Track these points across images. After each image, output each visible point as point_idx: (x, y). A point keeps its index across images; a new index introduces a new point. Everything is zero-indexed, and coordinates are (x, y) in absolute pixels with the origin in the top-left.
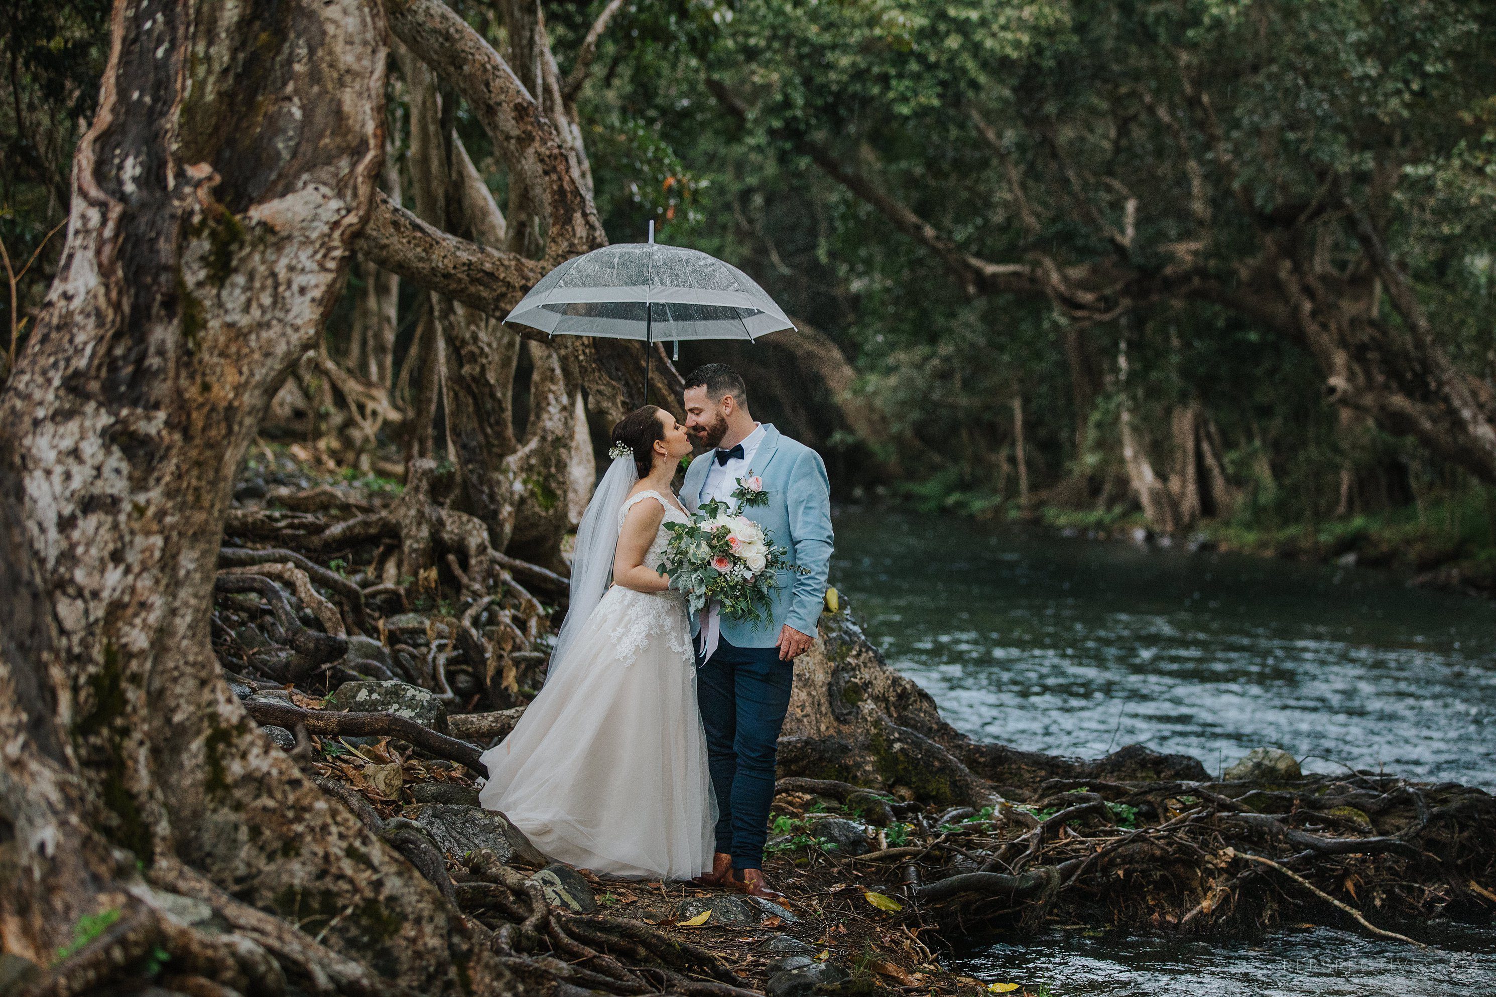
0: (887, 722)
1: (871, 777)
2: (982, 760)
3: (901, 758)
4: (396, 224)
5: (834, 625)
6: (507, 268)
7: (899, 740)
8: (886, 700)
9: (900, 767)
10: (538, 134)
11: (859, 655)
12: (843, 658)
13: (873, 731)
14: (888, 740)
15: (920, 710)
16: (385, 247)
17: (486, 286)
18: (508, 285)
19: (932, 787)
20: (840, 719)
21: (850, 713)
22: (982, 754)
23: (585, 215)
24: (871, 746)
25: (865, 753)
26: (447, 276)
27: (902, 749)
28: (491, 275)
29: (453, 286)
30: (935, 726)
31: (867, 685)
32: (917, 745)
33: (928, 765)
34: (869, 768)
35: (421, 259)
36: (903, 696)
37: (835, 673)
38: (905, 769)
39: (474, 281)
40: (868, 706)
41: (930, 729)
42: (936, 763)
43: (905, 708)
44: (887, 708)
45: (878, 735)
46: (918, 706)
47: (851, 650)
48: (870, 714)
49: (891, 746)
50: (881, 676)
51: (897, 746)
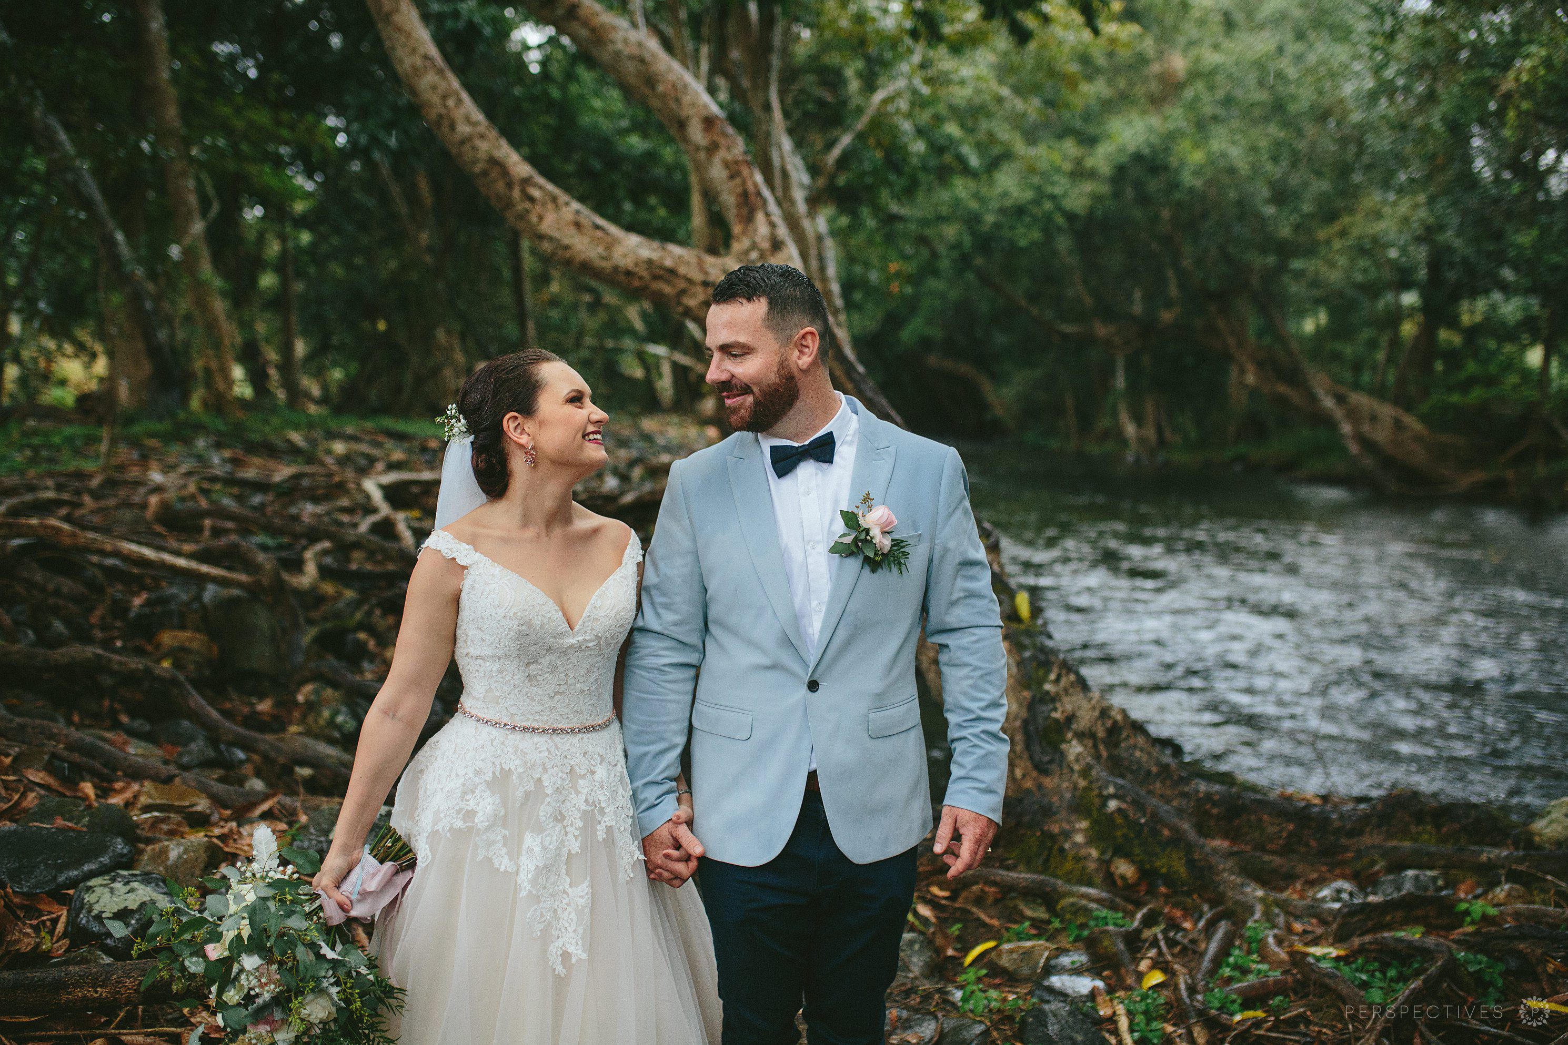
0: (1098, 771)
1: (1083, 852)
2: (1215, 811)
3: (1119, 820)
4: (578, 225)
5: (1026, 641)
6: (688, 264)
7: (1114, 796)
8: (1092, 735)
9: (1119, 833)
10: (723, 142)
11: (1058, 680)
12: (1040, 683)
13: (1082, 783)
14: (1100, 795)
15: (1135, 747)
16: (567, 247)
17: (668, 282)
18: (689, 281)
19: (1161, 863)
20: (1042, 769)
21: (1051, 762)
22: (1215, 804)
23: (767, 215)
24: (1079, 807)
25: (1073, 818)
26: (629, 273)
27: (1119, 810)
28: (672, 272)
29: (636, 283)
30: (1154, 769)
31: (1070, 719)
32: (1138, 804)
33: (1155, 833)
34: (1079, 838)
35: (603, 258)
36: (1114, 731)
37: (1031, 706)
38: (1124, 835)
39: (656, 277)
40: (1074, 749)
41: (1149, 772)
42: (1166, 832)
43: (1117, 745)
44: (1095, 747)
45: (1087, 789)
46: (1131, 742)
47: (1048, 673)
48: (1077, 760)
49: (1104, 805)
50: (1086, 705)
51: (1113, 804)
